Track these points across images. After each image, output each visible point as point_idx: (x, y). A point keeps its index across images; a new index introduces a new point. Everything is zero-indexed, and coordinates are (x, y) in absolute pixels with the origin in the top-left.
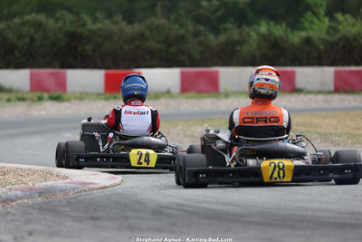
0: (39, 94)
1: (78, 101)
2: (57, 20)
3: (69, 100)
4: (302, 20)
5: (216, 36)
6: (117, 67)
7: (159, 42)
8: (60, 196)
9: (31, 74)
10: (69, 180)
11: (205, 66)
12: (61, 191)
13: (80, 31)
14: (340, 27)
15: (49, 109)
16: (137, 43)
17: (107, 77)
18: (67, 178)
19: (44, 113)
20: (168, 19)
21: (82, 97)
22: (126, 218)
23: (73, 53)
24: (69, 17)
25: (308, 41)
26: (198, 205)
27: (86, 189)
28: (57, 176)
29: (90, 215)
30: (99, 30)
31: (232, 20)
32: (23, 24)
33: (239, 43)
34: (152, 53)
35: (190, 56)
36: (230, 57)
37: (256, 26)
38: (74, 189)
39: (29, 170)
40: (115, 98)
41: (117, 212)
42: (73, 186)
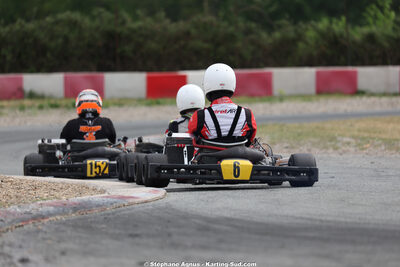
1: (117, 108)
2: (93, 18)
3: (106, 107)
4: (365, 14)
5: (269, 34)
6: (160, 69)
7: (206, 41)
8: (96, 211)
9: (66, 79)
10: (106, 194)
11: (258, 67)
12: (98, 206)
13: (119, 29)
16: (182, 43)
17: (150, 81)
18: (105, 191)
20: (217, 15)
21: (121, 103)
22: (170, 235)
23: (111, 55)
24: (107, 15)
25: (371, 38)
27: (126, 204)
28: (94, 190)
29: (130, 232)
30: (140, 28)
31: (287, 16)
32: (57, 23)
33: (294, 41)
34: (197, 53)
35: (241, 56)
36: (285, 56)
37: (313, 22)
38: (112, 204)
39: (63, 183)
40: (158, 103)
41: (159, 228)
42: (112, 200)
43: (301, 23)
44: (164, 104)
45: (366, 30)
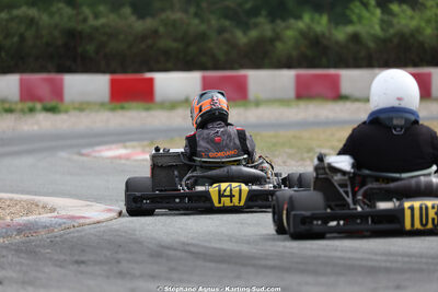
0: (30, 104)
1: (77, 113)
2: (51, 15)
3: (66, 112)
4: (348, 12)
5: (245, 33)
6: (124, 71)
7: (175, 40)
8: (43, 234)
9: (21, 81)
10: (55, 214)
11: (232, 68)
12: (45, 227)
13: (80, 27)
14: (395, 21)
15: (42, 122)
16: (150, 42)
17: (113, 83)
18: (53, 210)
19: (36, 128)
20: (186, 11)
21: (82, 107)
22: (118, 262)
23: (72, 55)
24: (68, 11)
25: (355, 38)
26: (207, 244)
27: (76, 225)
28: (44, 207)
29: (76, 258)
30: (103, 26)
31: (264, 13)
32: (12, 19)
33: (272, 41)
34: (166, 53)
35: (213, 57)
36: (261, 57)
37: (292, 21)
38: (60, 225)
39: (11, 200)
40: (123, 108)
41: (108, 254)
42: (61, 221)
43: (279, 22)
44: (129, 109)
45: (350, 29)
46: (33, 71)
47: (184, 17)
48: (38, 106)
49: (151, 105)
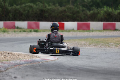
0: (30, 30)
1: (43, 32)
2: (37, 5)
3: (40, 32)
4: (119, 6)
5: (89, 11)
6: (56, 21)
7: (70, 13)
8: (37, 63)
9: (28, 23)
10: (40, 58)
11: (86, 21)
12: (37, 62)
13: (44, 9)
16: (63, 13)
18: (39, 57)
19: (32, 36)
20: (74, 5)
22: (59, 71)
23: (42, 16)
24: (41, 4)
26: (83, 67)
27: (46, 61)
28: (36, 57)
29: (47, 70)
30: (51, 9)
31: (95, 6)
32: (26, 6)
34: (68, 17)
35: (81, 18)
36: (94, 18)
37: (103, 8)
38: (42, 61)
39: (27, 55)
41: (56, 69)
42: (41, 60)
43: (99, 8)
45: (118, 11)
46: (31, 21)
47: (73, 7)
48: (32, 30)
49: (63, 31)
